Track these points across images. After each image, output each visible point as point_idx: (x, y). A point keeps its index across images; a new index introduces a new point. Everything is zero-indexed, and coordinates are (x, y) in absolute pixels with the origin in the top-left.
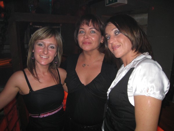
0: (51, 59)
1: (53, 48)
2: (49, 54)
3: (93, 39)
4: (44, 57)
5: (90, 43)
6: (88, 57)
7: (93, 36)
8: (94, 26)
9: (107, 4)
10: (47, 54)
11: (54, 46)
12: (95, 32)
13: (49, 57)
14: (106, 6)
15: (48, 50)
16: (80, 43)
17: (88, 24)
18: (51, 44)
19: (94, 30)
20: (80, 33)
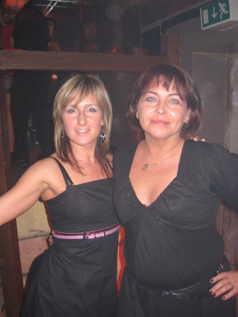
0: (94, 132)
1: (95, 111)
2: (89, 123)
3: (173, 114)
4: (81, 131)
5: (166, 123)
6: (154, 149)
7: (174, 110)
8: (178, 90)
9: (205, 26)
10: (85, 125)
11: (94, 107)
12: (178, 103)
13: (89, 130)
14: (202, 29)
15: (85, 117)
16: (146, 121)
17: (166, 86)
18: (89, 105)
19: (177, 97)
20: (147, 100)
